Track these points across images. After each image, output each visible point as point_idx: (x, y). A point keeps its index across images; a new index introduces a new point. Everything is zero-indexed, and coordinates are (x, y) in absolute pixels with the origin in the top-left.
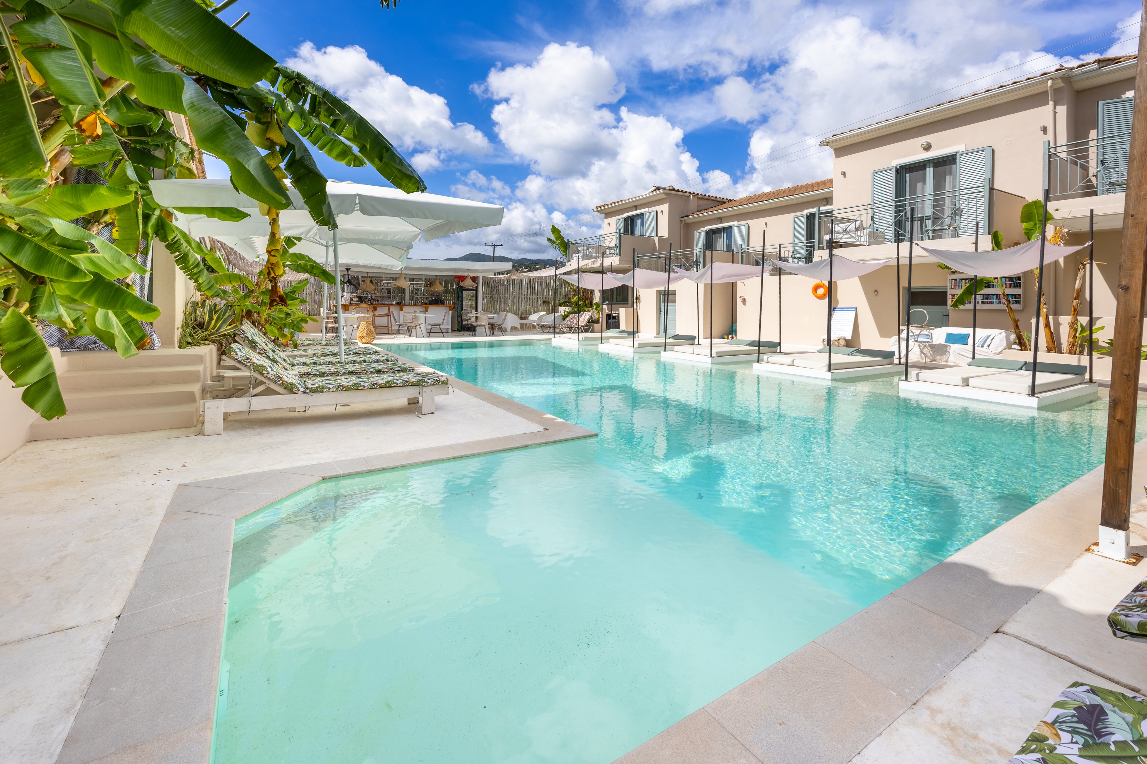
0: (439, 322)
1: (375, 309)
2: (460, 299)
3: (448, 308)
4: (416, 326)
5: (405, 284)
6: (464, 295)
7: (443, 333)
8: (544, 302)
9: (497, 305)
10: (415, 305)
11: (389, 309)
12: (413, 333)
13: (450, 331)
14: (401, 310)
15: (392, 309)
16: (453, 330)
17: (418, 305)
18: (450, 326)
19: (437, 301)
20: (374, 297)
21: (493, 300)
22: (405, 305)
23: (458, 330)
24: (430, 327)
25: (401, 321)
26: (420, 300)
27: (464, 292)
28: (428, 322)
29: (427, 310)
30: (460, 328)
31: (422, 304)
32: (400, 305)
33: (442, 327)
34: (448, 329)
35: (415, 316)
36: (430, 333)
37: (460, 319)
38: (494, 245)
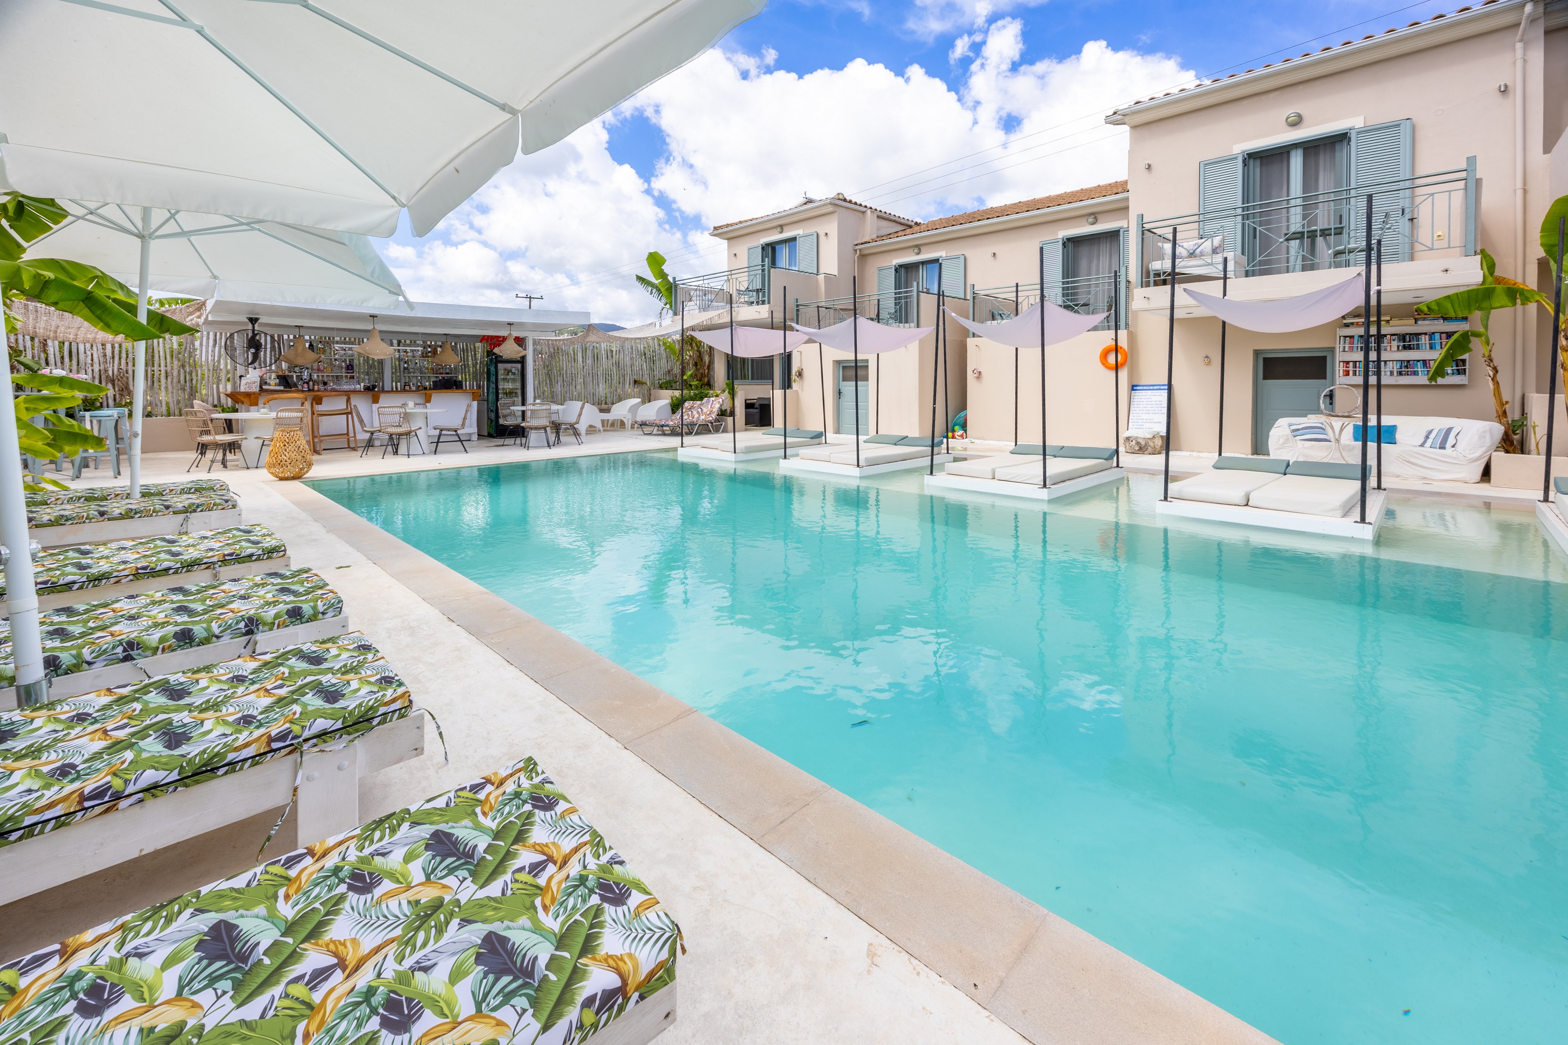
0: (456, 423)
1: (318, 400)
2: (493, 379)
3: (470, 397)
4: (408, 434)
5: (380, 350)
6: (501, 372)
7: (462, 441)
8: (635, 382)
9: (558, 388)
10: (404, 390)
11: (348, 400)
12: (403, 449)
13: (475, 437)
14: (376, 400)
15: (356, 401)
16: (480, 436)
17: (410, 391)
18: (474, 429)
19: (448, 384)
20: (315, 376)
21: (550, 380)
22: (383, 391)
23: (490, 436)
24: (437, 432)
25: (376, 425)
26: (414, 381)
27: (500, 366)
28: (432, 424)
29: (428, 400)
30: (492, 432)
31: (418, 389)
32: (373, 391)
33: (459, 432)
34: (470, 434)
35: (406, 414)
36: (437, 445)
37: (493, 416)
38: (530, 298)
